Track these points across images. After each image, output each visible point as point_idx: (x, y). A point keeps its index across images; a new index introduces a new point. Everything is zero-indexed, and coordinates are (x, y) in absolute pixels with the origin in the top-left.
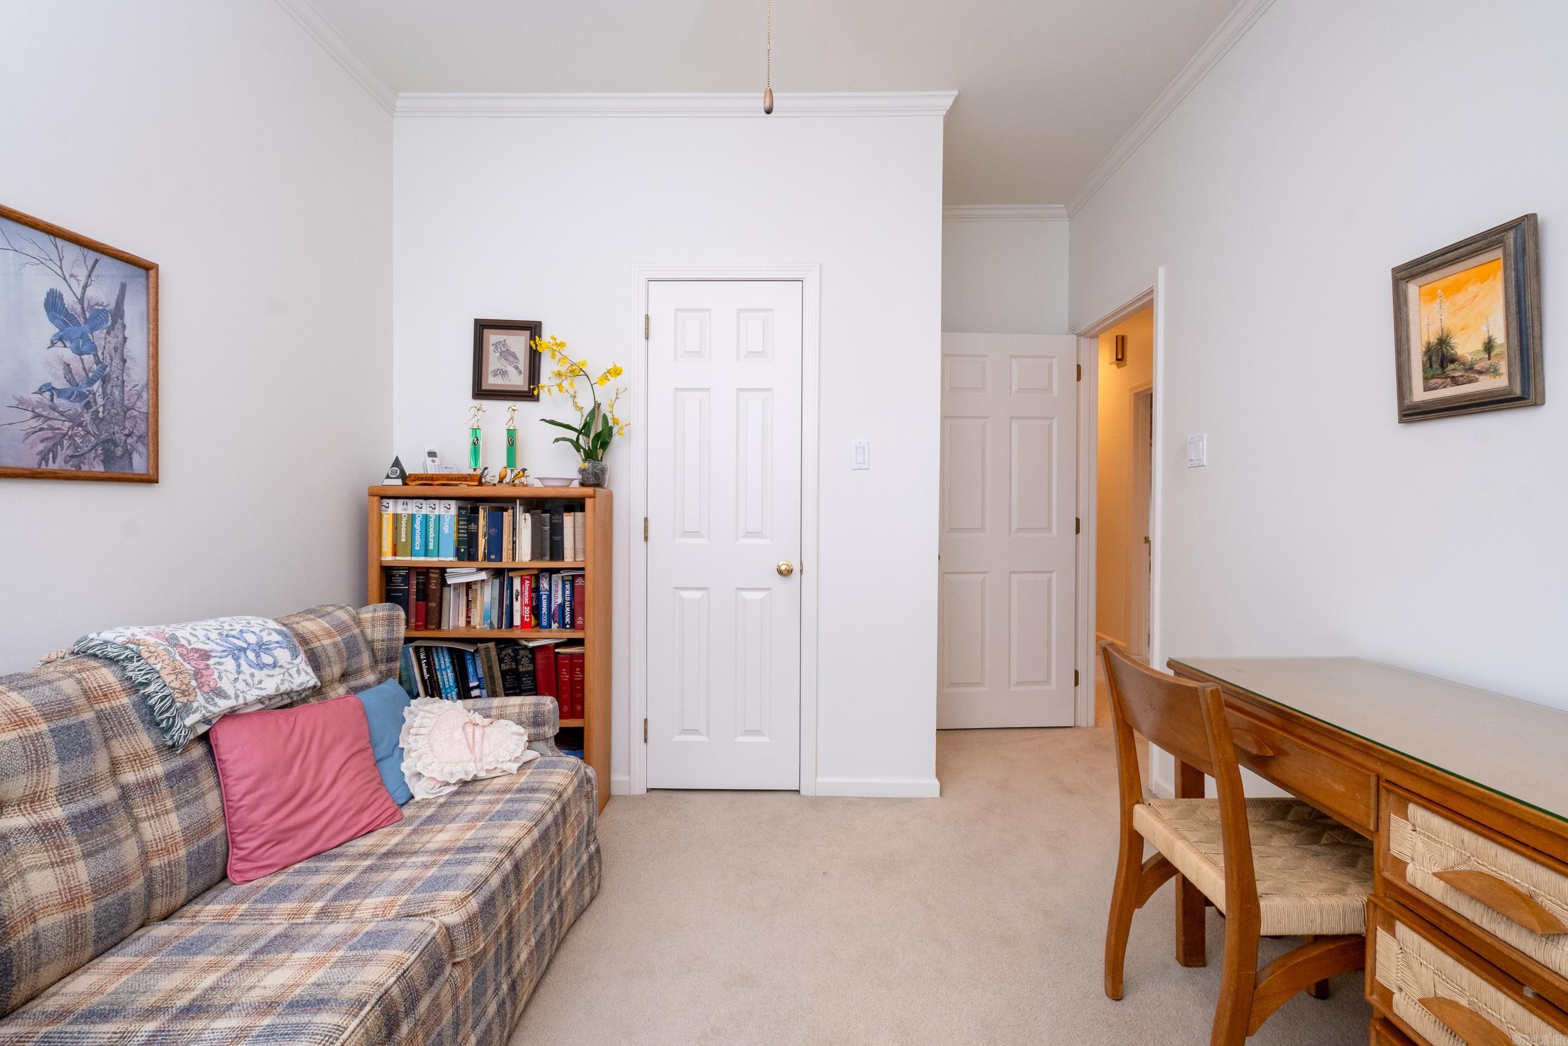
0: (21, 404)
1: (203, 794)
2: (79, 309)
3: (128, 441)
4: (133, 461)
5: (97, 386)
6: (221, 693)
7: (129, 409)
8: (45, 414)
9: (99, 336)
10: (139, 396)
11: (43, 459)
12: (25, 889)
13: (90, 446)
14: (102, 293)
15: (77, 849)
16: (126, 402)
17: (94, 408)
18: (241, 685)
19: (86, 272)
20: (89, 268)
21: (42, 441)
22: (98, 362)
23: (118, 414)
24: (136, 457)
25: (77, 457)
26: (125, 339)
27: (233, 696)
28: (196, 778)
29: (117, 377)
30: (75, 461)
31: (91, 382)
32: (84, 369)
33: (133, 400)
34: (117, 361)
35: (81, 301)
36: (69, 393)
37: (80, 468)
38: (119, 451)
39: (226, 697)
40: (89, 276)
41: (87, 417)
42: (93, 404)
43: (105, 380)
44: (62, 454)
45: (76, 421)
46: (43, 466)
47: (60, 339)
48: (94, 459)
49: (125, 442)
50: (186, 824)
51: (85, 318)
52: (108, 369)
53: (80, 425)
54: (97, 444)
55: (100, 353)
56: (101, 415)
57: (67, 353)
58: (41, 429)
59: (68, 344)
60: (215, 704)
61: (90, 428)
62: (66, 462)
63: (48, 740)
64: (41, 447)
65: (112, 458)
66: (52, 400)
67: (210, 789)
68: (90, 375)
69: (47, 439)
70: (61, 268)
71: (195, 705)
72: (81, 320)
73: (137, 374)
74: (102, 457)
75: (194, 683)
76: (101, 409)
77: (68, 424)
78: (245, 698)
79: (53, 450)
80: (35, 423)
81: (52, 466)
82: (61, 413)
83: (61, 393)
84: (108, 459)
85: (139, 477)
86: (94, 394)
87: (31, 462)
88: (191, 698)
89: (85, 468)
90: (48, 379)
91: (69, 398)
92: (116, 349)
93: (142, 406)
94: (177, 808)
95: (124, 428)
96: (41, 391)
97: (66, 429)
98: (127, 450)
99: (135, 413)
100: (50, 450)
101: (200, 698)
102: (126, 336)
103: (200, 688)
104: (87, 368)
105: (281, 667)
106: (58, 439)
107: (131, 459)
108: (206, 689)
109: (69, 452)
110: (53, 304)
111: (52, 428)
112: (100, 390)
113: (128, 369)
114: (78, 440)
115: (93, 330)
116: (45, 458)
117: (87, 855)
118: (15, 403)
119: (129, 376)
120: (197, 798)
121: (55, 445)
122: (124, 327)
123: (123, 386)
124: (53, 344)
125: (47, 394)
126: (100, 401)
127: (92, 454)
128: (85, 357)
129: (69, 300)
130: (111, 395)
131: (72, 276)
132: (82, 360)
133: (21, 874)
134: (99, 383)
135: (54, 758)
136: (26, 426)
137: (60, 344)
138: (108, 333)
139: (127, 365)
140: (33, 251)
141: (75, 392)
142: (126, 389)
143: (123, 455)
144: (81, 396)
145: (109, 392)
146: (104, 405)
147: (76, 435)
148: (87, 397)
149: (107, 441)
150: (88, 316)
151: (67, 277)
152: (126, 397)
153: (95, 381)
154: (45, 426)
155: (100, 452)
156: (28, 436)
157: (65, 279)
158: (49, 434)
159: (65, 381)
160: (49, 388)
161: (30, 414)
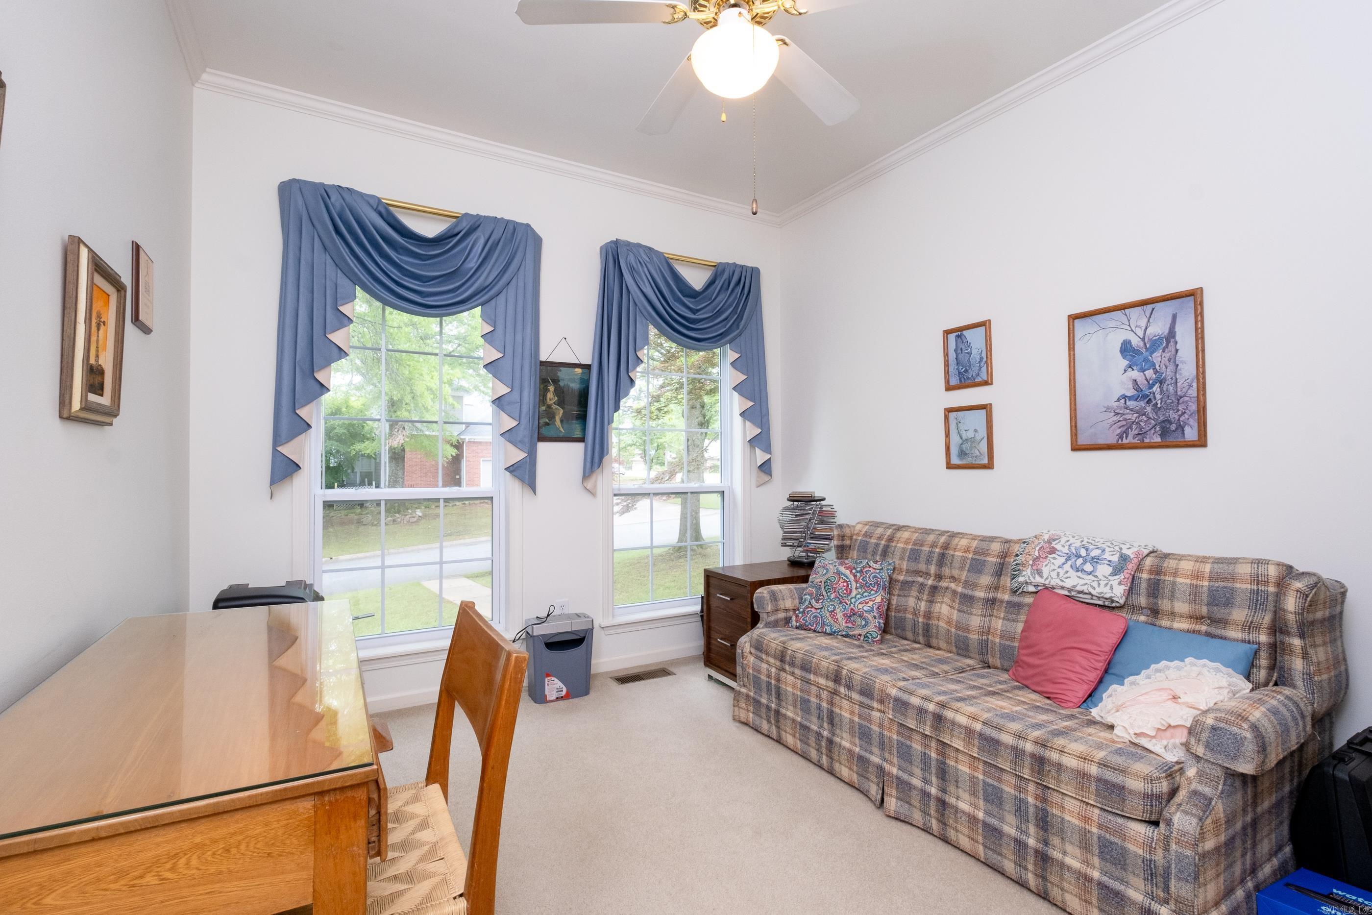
0: (1108, 410)
1: (1018, 621)
2: (1141, 344)
3: (1181, 419)
4: (1185, 432)
5: (1156, 388)
6: (1040, 573)
7: (1181, 397)
8: (1121, 412)
9: (1157, 357)
10: (1190, 386)
11: (1120, 437)
12: (941, 608)
13: (1151, 426)
14: (1159, 328)
15: (957, 606)
16: (1179, 393)
17: (1154, 402)
18: (1054, 574)
19: (1146, 320)
20: (1148, 316)
21: (1120, 428)
22: (1156, 372)
23: (1173, 402)
24: (1187, 430)
25: (1141, 434)
26: (1177, 351)
27: (1045, 577)
28: (1019, 611)
29: (1172, 378)
30: (1140, 437)
31: (1151, 387)
32: (1146, 379)
33: (1184, 390)
34: (1171, 367)
35: (1143, 339)
36: (1136, 397)
37: (1143, 440)
38: (1173, 427)
39: (1041, 577)
40: (1149, 321)
41: (1149, 409)
42: (1153, 400)
43: (1161, 382)
44: (1131, 434)
45: (1141, 413)
46: (1120, 442)
47: (1130, 367)
48: (1154, 434)
49: (1179, 420)
50: (1004, 629)
51: (1146, 348)
52: (1164, 375)
53: (1144, 414)
54: (1156, 425)
55: (1157, 367)
56: (1159, 406)
57: (1135, 374)
58: (1119, 421)
59: (1134, 368)
60: (1034, 578)
61: (1151, 415)
62: (1134, 438)
63: (969, 561)
64: (1119, 431)
65: (1168, 432)
66: (1125, 403)
67: (1021, 622)
68: (1151, 382)
69: (1123, 426)
70: (1129, 326)
71: (1024, 573)
72: (1144, 350)
73: (1188, 370)
74: (1160, 432)
75: (1031, 562)
76: (1159, 402)
77: (1135, 415)
78: (1050, 582)
79: (1126, 432)
80: (1116, 418)
81: (1125, 441)
82: (1131, 410)
83: (1130, 398)
84: (1164, 433)
85: (1191, 443)
86: (1154, 393)
87: (1112, 440)
88: (1024, 569)
89: (1147, 440)
90: (1123, 392)
91: (1136, 400)
92: (1169, 360)
93: (1193, 392)
94: (1004, 619)
95: (1178, 410)
96: (1119, 400)
97: (1134, 419)
98: (1180, 425)
99: (1186, 399)
100: (1124, 432)
101: (1029, 571)
102: (1178, 347)
103: (1032, 566)
104: (1148, 378)
105: (1096, 576)
106: (1128, 425)
107: (1183, 431)
108: (1034, 568)
109: (1136, 432)
110: (1126, 349)
111: (1125, 420)
112: (1159, 389)
113: (1180, 370)
114: (1142, 424)
115: (1152, 353)
116: (1121, 437)
117: (959, 610)
118: (1104, 409)
119: (1181, 374)
120: (1014, 621)
121: (1127, 429)
122: (1176, 343)
123: (1176, 382)
124: (1125, 371)
125: (1123, 401)
126: (1158, 396)
127: (1152, 431)
128: (1146, 372)
129: (1136, 342)
130: (1167, 391)
131: (1136, 327)
132: (1145, 375)
133: (942, 602)
134: (1158, 385)
135: (967, 568)
136: (1111, 421)
137: (1130, 369)
138: (1164, 351)
139: (1179, 367)
140: (1112, 324)
141: (1142, 395)
142: (1179, 384)
143: (1176, 429)
144: (1145, 396)
145: (1165, 389)
146: (1161, 399)
147: (1141, 421)
148: (1148, 396)
149: (1164, 421)
150: (1148, 346)
151: (1133, 329)
152: (1179, 390)
153: (1154, 385)
154: (1121, 419)
155: (1158, 429)
156: (1111, 426)
157: (1132, 331)
158: (1124, 423)
159: (1133, 390)
160: (1124, 397)
161: (1113, 414)
